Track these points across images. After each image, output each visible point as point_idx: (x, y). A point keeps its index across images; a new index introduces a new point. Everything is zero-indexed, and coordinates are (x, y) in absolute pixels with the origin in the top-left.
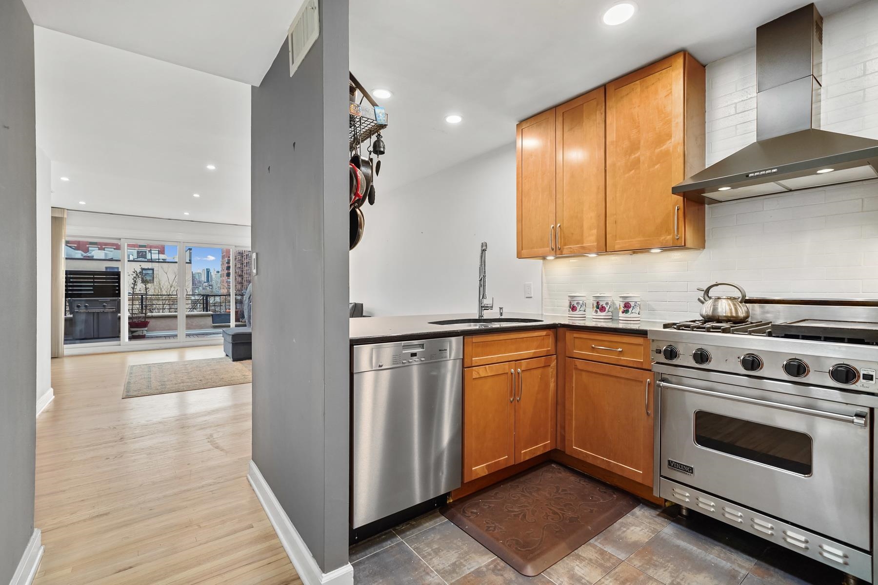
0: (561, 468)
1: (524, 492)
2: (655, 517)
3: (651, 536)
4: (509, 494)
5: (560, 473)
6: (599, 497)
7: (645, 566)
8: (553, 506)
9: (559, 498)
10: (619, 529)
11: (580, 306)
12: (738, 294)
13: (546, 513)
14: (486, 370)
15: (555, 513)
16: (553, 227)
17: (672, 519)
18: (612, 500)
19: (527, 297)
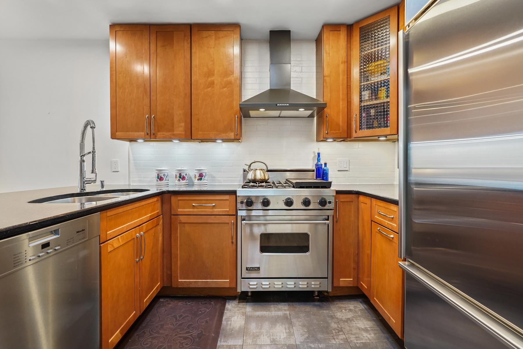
0: (168, 300)
1: (153, 335)
2: (238, 305)
3: (244, 318)
4: (141, 344)
5: (169, 304)
6: (205, 309)
7: (254, 339)
8: (180, 334)
9: (180, 325)
10: (227, 324)
11: (165, 177)
12: (264, 167)
13: (179, 342)
14: (119, 241)
15: (185, 338)
16: (148, 117)
17: (245, 301)
18: (213, 306)
19: (113, 172)
